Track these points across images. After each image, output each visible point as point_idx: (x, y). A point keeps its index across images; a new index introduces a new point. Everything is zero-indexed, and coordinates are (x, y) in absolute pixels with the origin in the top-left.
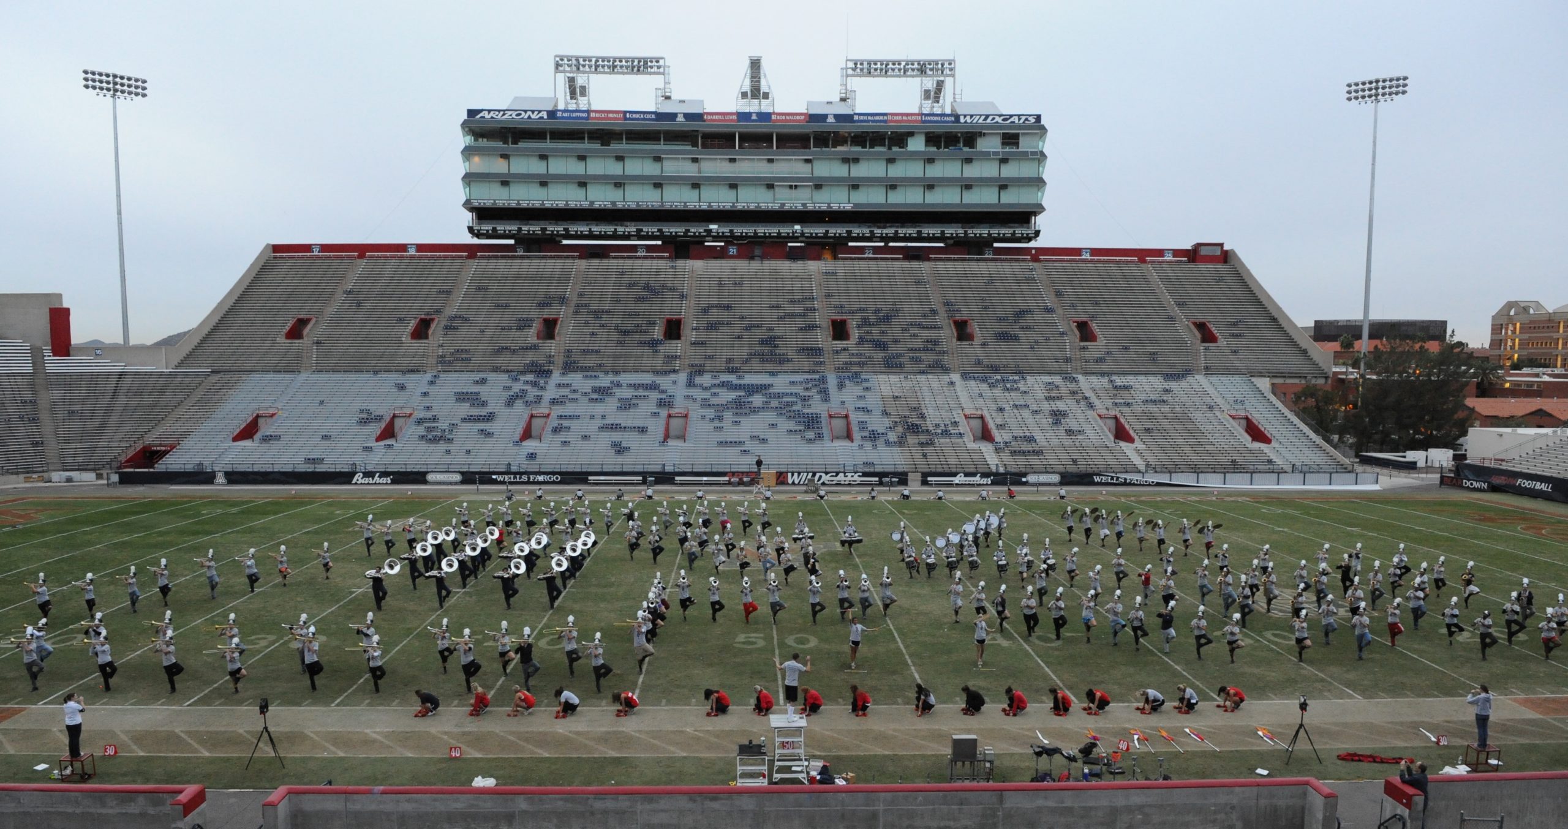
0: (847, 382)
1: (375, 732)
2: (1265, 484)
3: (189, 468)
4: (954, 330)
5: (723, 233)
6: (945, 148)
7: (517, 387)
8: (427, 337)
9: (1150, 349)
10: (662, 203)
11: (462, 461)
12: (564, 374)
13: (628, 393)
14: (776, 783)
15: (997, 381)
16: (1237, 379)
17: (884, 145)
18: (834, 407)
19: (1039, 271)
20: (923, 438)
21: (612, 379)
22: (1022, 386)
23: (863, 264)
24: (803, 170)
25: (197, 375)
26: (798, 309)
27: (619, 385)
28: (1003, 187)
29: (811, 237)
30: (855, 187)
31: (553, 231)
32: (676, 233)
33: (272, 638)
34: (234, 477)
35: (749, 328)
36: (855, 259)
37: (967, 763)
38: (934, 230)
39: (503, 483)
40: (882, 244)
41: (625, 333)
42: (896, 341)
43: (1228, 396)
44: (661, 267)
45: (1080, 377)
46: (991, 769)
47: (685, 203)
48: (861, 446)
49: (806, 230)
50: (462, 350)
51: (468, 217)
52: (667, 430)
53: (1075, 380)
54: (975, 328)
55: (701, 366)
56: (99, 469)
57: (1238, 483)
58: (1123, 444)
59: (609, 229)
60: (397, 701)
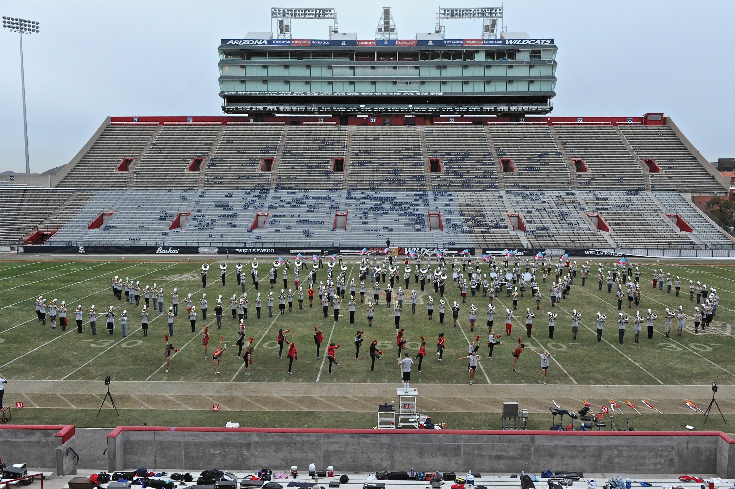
0: (439, 196)
1: (170, 396)
2: (688, 256)
3: (64, 244)
4: (502, 165)
5: (368, 110)
6: (497, 59)
7: (250, 198)
8: (199, 170)
9: (618, 176)
10: (333, 92)
11: (218, 240)
12: (276, 191)
13: (313, 202)
14: (400, 428)
15: (527, 195)
16: (671, 193)
17: (461, 58)
18: (432, 210)
19: (552, 131)
20: (484, 228)
21: (304, 194)
22: (542, 198)
23: (449, 127)
24: (414, 73)
25: (68, 191)
26: (411, 153)
27: (308, 197)
28: (531, 82)
29: (419, 112)
30: (444, 83)
31: (270, 109)
32: (341, 110)
33: (112, 341)
34: (89, 250)
35: (382, 164)
36: (444, 124)
37: (512, 419)
38: (490, 108)
39: (242, 253)
40: (460, 116)
41: (311, 167)
42: (468, 172)
43: (666, 203)
44: (332, 129)
45: (576, 193)
46: (526, 422)
47: (346, 93)
48: (447, 233)
49: (416, 108)
50: (218, 177)
51: (222, 101)
52: (335, 223)
53: (573, 195)
54: (514, 164)
55: (355, 186)
56: (12, 245)
57: (672, 255)
58: (602, 232)
59: (302, 108)
60: (183, 378)
